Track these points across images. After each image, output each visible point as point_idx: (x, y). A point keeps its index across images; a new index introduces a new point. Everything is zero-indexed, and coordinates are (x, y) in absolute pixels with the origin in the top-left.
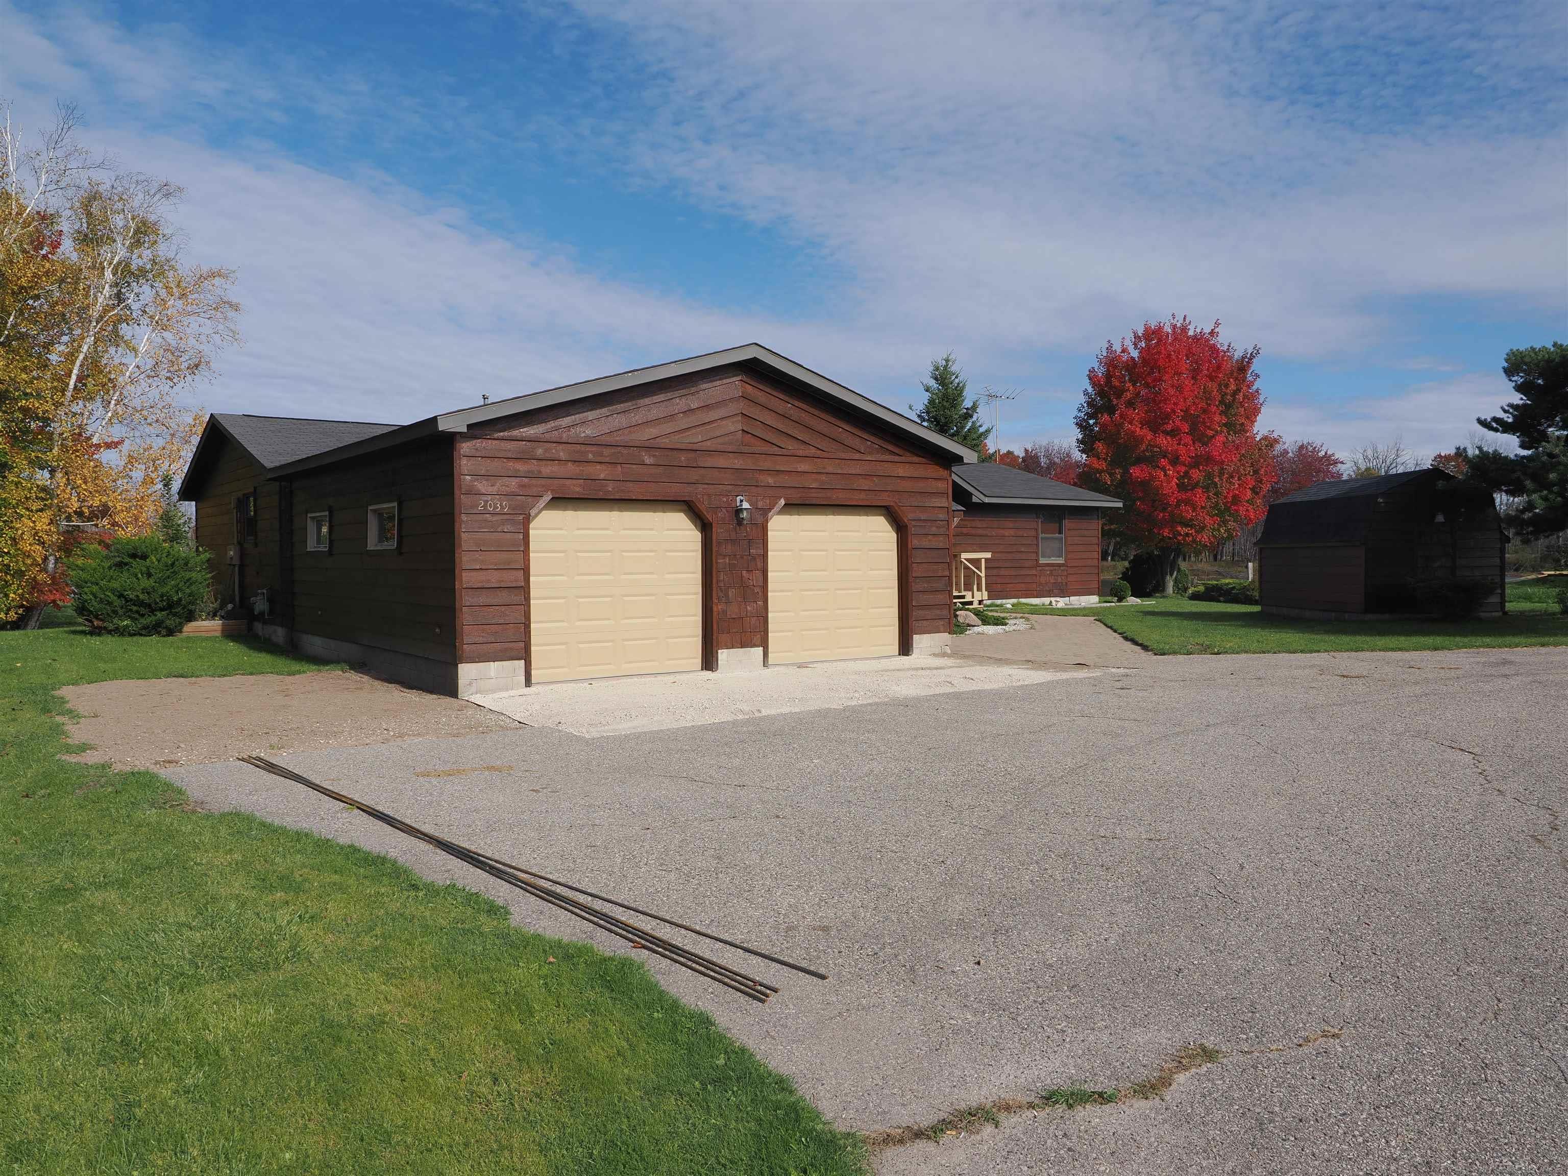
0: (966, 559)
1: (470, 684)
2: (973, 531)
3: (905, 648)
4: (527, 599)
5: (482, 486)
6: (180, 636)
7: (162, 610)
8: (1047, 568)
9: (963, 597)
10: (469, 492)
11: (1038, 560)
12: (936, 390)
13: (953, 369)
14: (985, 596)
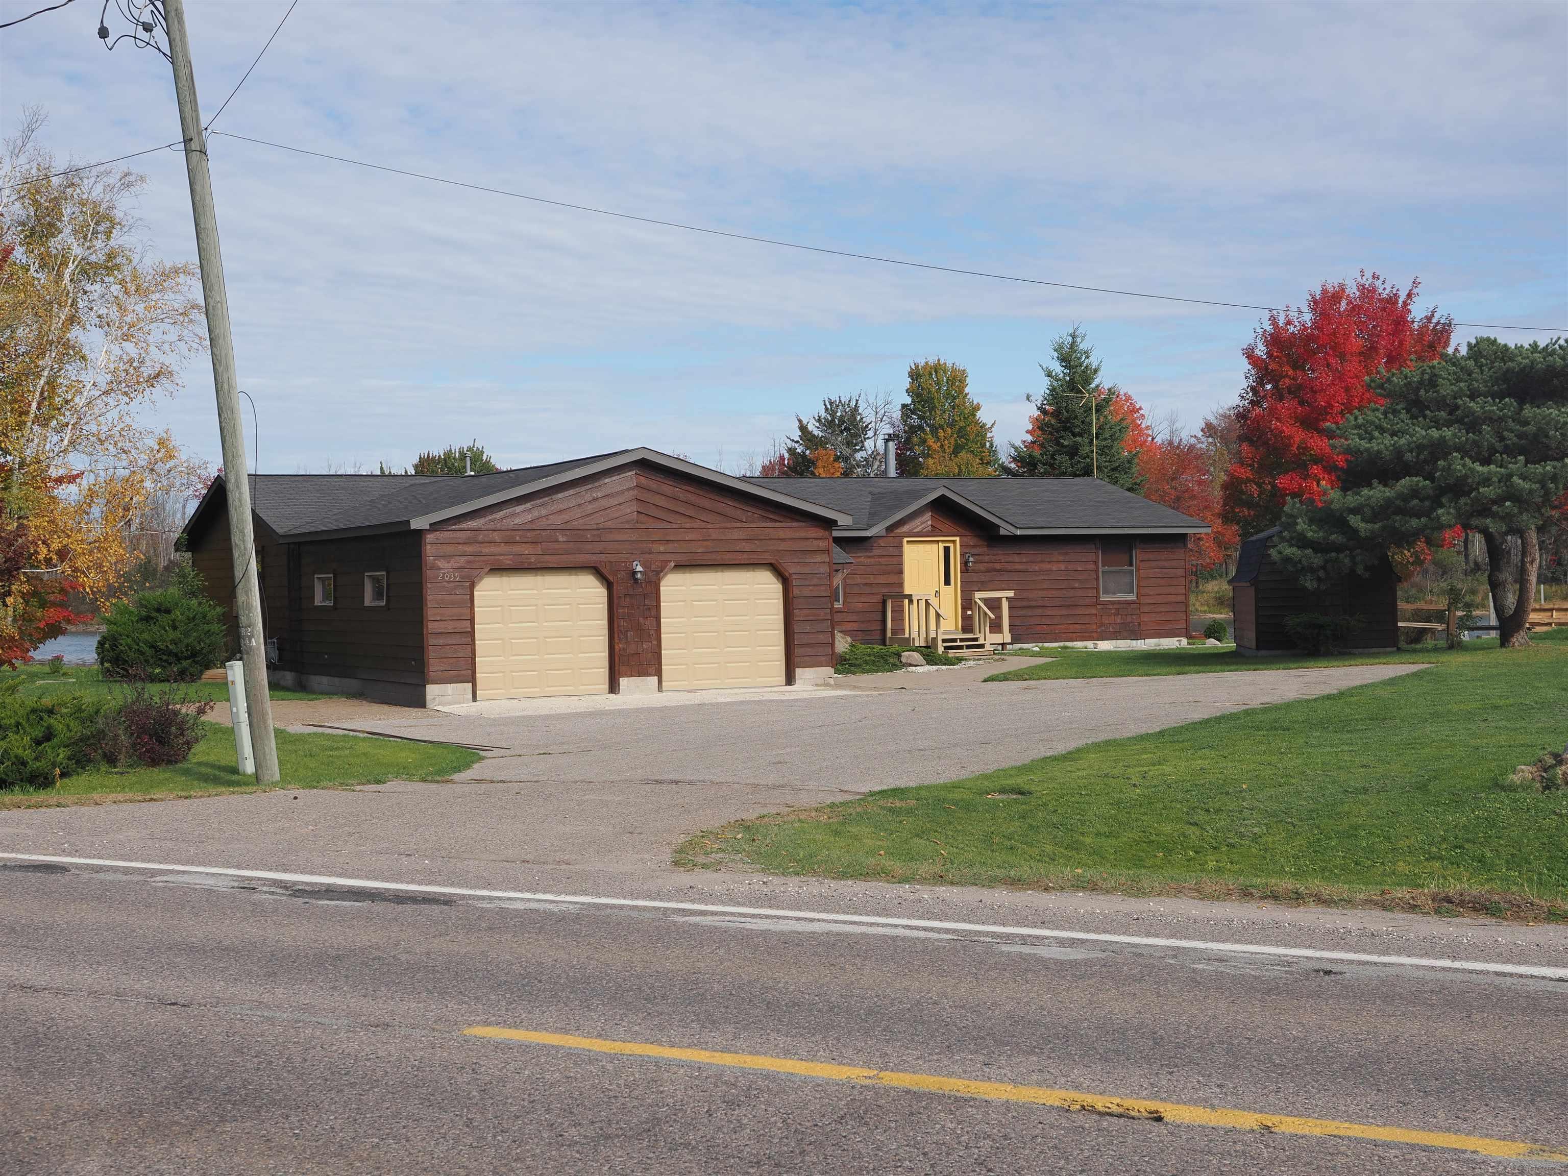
0: (980, 599)
1: (434, 699)
2: (1008, 567)
3: (790, 679)
4: (473, 640)
5: (441, 564)
6: (199, 682)
7: (186, 658)
8: (1111, 606)
9: (976, 639)
10: (431, 568)
11: (1097, 597)
12: (1061, 375)
13: (1081, 346)
14: (1008, 639)
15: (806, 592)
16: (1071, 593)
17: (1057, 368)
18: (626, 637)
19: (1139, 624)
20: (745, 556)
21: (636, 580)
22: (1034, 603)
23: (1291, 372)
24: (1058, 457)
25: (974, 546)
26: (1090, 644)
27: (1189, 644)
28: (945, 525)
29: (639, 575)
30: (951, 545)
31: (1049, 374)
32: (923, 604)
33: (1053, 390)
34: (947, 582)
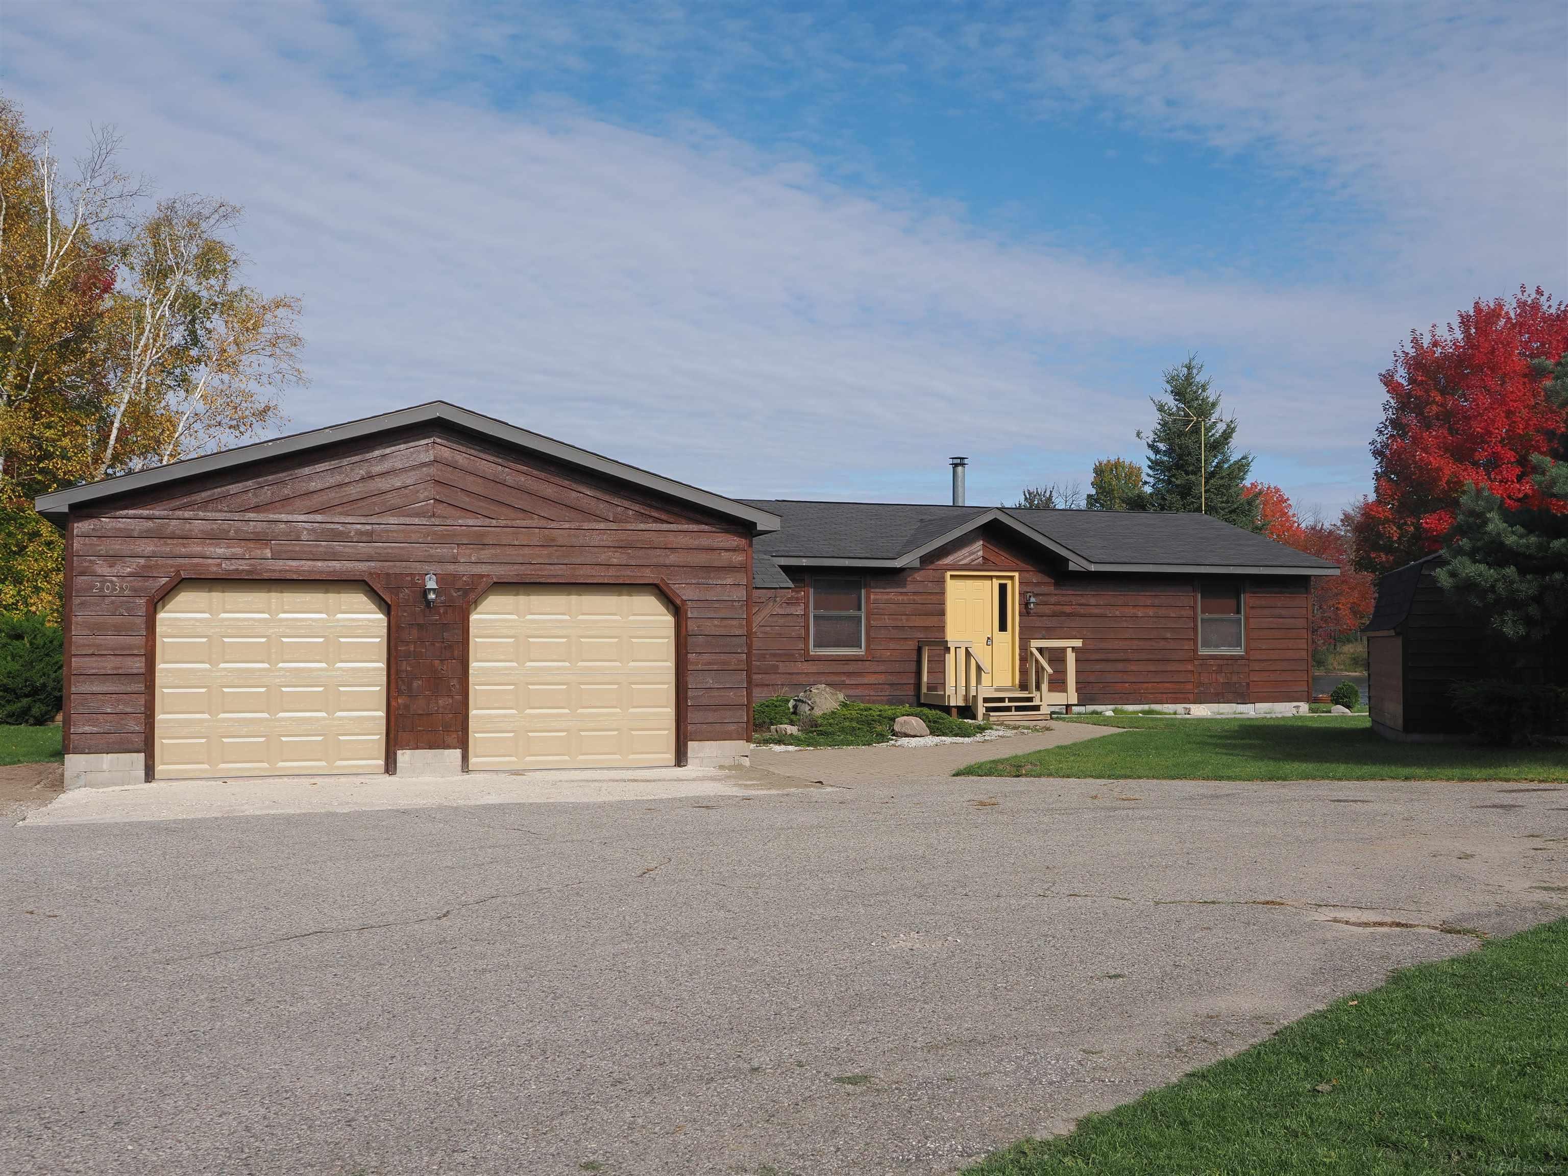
0: (1037, 649)
1: (78, 776)
2: (1082, 610)
3: (681, 758)
4: (150, 687)
5: (102, 568)
6: (51, 725)
8: (1212, 662)
9: (1030, 699)
10: (82, 574)
11: (1195, 650)
12: (1175, 409)
13: (1198, 379)
14: (1073, 698)
15: (710, 627)
16: (1162, 644)
17: (1170, 402)
18: (410, 688)
19: (1248, 684)
20: (612, 572)
21: (428, 603)
22: (1112, 656)
23: (1438, 398)
24: (1168, 497)
25: (1038, 584)
26: (1180, 708)
27: (1311, 710)
28: (1003, 557)
29: (432, 596)
30: (1009, 583)
31: (1161, 408)
32: (962, 653)
33: (1164, 424)
34: (1003, 627)
